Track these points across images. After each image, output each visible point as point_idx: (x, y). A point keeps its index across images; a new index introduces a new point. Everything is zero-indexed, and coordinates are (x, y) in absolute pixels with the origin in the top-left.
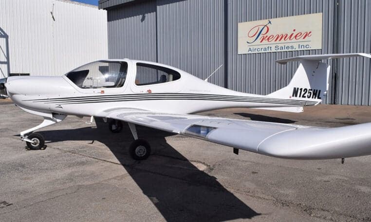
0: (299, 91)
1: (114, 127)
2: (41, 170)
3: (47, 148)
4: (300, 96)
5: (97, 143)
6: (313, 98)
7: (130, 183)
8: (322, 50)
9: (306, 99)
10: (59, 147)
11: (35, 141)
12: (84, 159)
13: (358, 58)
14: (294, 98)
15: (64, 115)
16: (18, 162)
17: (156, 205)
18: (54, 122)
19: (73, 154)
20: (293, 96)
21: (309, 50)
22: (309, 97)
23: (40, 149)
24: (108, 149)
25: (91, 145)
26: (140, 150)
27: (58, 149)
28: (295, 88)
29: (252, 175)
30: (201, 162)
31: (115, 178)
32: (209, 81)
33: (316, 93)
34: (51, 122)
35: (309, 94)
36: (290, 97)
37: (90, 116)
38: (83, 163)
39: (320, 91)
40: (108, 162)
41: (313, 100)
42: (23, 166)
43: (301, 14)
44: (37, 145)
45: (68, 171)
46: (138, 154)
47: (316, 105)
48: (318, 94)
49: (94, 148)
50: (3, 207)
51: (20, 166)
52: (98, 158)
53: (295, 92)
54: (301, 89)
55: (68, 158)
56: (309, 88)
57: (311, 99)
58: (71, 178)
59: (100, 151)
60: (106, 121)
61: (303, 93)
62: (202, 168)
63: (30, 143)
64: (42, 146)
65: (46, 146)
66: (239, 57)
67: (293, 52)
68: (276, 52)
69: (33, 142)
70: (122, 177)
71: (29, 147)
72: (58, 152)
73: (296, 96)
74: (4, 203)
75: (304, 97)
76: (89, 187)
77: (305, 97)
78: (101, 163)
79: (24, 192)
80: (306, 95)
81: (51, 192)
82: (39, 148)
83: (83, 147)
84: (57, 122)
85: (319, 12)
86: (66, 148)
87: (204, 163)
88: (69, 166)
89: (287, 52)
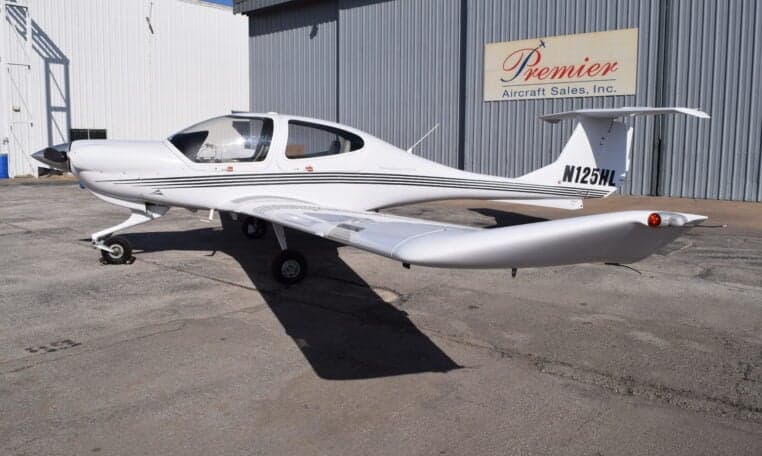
0: (576, 172)
1: (251, 229)
2: (126, 296)
3: (136, 261)
4: (577, 181)
5: (221, 257)
6: (600, 183)
7: (269, 318)
8: (635, 96)
9: (588, 186)
10: (157, 261)
11: (116, 250)
12: (197, 280)
13: (677, 115)
14: (566, 184)
15: (164, 206)
16: (88, 283)
17: (303, 350)
18: (148, 219)
19: (180, 273)
20: (564, 180)
21: (613, 96)
22: (593, 183)
23: (124, 263)
24: (239, 265)
25: (210, 258)
26: (290, 268)
27: (155, 263)
28: (568, 167)
29: (468, 312)
30: (390, 290)
31: (244, 311)
32: (417, 152)
33: (607, 176)
34: (143, 219)
35: (594, 178)
36: (559, 182)
37: (209, 209)
38: (194, 287)
39: (613, 172)
40: (235, 285)
41: (602, 187)
42: (97, 290)
43: (600, 30)
44: (120, 256)
45: (169, 298)
46: (287, 274)
47: (605, 196)
48: (609, 177)
49: (215, 263)
50: (66, 348)
51: (91, 289)
52: (220, 279)
53: (568, 173)
54: (579, 169)
55: (171, 279)
56: (593, 165)
57: (596, 186)
58: (174, 309)
59: (224, 268)
60: (235, 218)
61: (582, 175)
62: (389, 298)
63: (107, 252)
64: (128, 258)
65: (135, 259)
66: (486, 106)
67: (584, 99)
68: (553, 99)
69: (112, 251)
70: (257, 309)
71: (106, 259)
72: (154, 268)
73: (570, 180)
74: (69, 342)
75: (583, 181)
76: (202, 322)
77: (586, 182)
78: (224, 287)
79: (99, 328)
80: (588, 179)
81: (141, 329)
82: (123, 261)
83: (197, 262)
84: (153, 218)
85: (633, 27)
86: (169, 262)
87: (394, 291)
88: (172, 291)
89: (572, 98)
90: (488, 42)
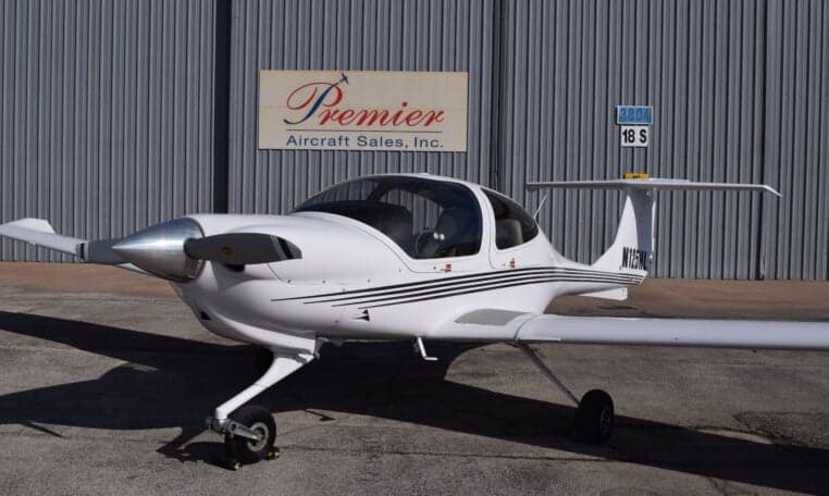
6: (639, 267)
8: (466, 153)
21: (439, 152)
43: (421, 70)
47: (641, 282)
57: (638, 271)
63: (247, 440)
66: (262, 156)
67: (402, 154)
68: (359, 151)
84: (306, 362)
85: (461, 70)
89: (386, 152)
90: (263, 68)
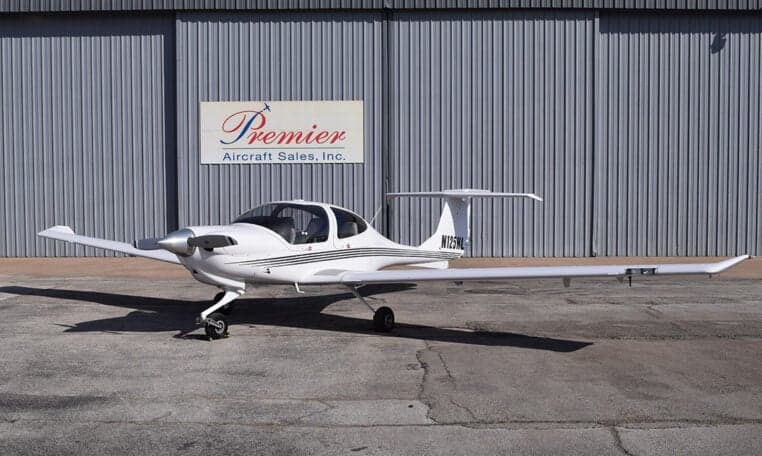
0: (447, 240)
4: (447, 247)
6: (457, 248)
8: (363, 164)
9: (452, 250)
11: (221, 325)
14: (443, 250)
18: (237, 296)
20: (442, 246)
21: (342, 164)
22: (454, 248)
28: (443, 236)
34: (234, 296)
36: (439, 248)
41: (458, 251)
43: (327, 99)
44: (222, 330)
47: (459, 258)
53: (444, 241)
54: (449, 237)
56: (454, 234)
57: (455, 250)
61: (450, 242)
63: (215, 328)
66: (203, 170)
67: (314, 166)
68: (280, 164)
73: (445, 246)
75: (450, 247)
80: (452, 245)
85: (358, 99)
89: (301, 164)
90: (203, 100)
